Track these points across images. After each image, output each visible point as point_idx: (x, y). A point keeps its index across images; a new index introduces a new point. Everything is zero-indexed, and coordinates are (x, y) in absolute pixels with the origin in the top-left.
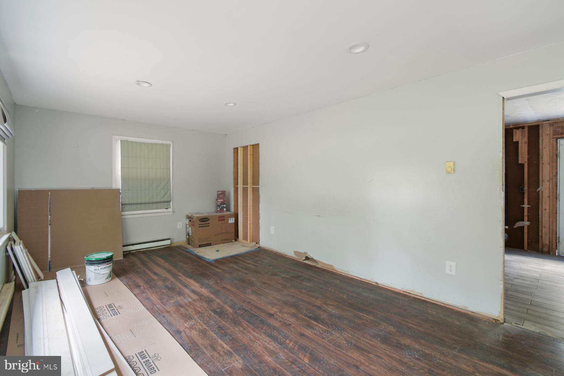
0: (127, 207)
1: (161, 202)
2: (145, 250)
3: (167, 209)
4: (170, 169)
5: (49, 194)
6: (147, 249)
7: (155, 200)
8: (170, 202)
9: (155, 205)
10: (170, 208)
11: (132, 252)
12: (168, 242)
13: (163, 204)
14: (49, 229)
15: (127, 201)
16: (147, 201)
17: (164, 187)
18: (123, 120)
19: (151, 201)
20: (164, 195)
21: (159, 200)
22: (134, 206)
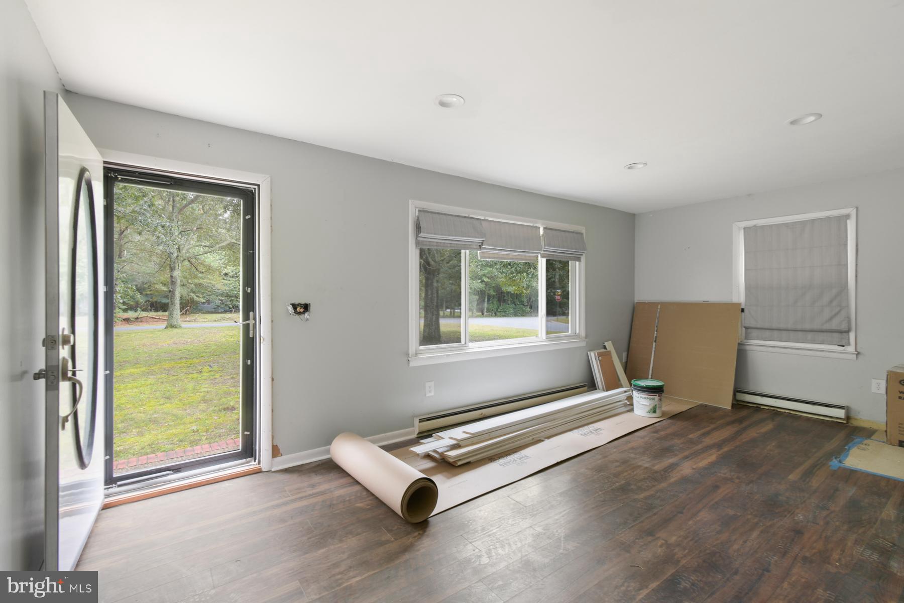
0: (754, 333)
1: (822, 331)
2: (787, 411)
3: (843, 346)
4: (846, 265)
5: (659, 307)
6: (792, 412)
7: (807, 326)
8: (848, 331)
9: (810, 336)
10: (849, 344)
11: (762, 407)
12: (841, 413)
13: (829, 334)
14: (654, 346)
15: (752, 324)
16: (790, 326)
17: (831, 302)
18: (749, 195)
19: (799, 327)
20: (831, 319)
21: (816, 326)
22: (768, 333)
